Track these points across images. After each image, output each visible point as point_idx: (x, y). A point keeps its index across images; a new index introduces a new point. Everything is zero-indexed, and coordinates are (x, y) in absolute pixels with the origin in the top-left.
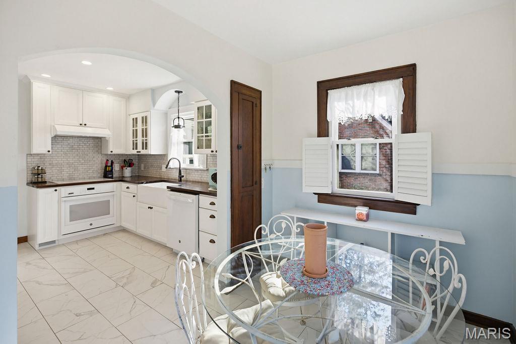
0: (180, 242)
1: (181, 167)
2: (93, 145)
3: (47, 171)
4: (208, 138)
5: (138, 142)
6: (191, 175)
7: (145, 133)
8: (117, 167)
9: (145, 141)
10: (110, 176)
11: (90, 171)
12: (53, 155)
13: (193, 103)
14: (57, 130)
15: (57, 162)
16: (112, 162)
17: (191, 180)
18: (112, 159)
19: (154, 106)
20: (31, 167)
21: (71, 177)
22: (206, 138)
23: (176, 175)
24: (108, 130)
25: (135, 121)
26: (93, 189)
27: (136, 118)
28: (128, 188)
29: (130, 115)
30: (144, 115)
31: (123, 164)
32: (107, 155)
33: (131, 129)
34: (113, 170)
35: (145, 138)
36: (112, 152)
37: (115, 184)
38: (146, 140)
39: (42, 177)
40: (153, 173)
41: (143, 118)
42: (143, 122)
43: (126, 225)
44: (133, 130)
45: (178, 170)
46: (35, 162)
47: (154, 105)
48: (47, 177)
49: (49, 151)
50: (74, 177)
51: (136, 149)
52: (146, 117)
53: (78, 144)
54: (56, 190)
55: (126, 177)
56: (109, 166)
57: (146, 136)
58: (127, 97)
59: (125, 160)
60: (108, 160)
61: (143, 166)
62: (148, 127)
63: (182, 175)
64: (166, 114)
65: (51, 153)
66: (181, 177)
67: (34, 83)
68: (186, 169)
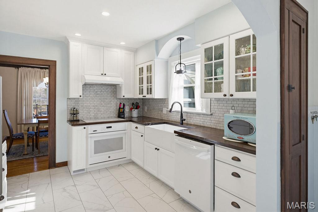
0: (190, 192)
1: (183, 110)
2: (110, 91)
3: (80, 111)
4: (217, 81)
5: (144, 88)
6: (193, 119)
7: (149, 80)
8: (127, 109)
9: (149, 87)
10: (122, 116)
11: (108, 112)
12: (84, 99)
13: (199, 45)
14: (86, 79)
15: (86, 104)
16: (124, 105)
17: (193, 123)
18: (124, 102)
19: (157, 56)
20: (70, 109)
21: (96, 116)
22: (216, 81)
23: (178, 118)
24: (121, 78)
25: (141, 70)
26: (111, 127)
27: (142, 68)
28: (136, 128)
29: (137, 66)
30: (149, 64)
31: (131, 107)
32: (120, 99)
33: (138, 77)
34: (125, 112)
35: (149, 85)
36: (124, 96)
37: (127, 123)
38: (151, 86)
39: (76, 117)
40: (155, 115)
41: (147, 66)
42: (147, 71)
43: (135, 159)
44: (140, 78)
45: (180, 113)
46: (72, 105)
47: (158, 54)
48: (80, 117)
49: (80, 96)
50: (98, 116)
51: (142, 94)
52: (151, 66)
53: (101, 91)
54: (85, 128)
55: (134, 117)
56: (122, 108)
57: (151, 83)
58: (135, 51)
59: (133, 103)
60: (121, 103)
61: (146, 108)
62: (152, 74)
63: (184, 118)
64: (167, 62)
65: (82, 97)
66: (182, 120)
67: (70, 42)
68: (187, 113)
